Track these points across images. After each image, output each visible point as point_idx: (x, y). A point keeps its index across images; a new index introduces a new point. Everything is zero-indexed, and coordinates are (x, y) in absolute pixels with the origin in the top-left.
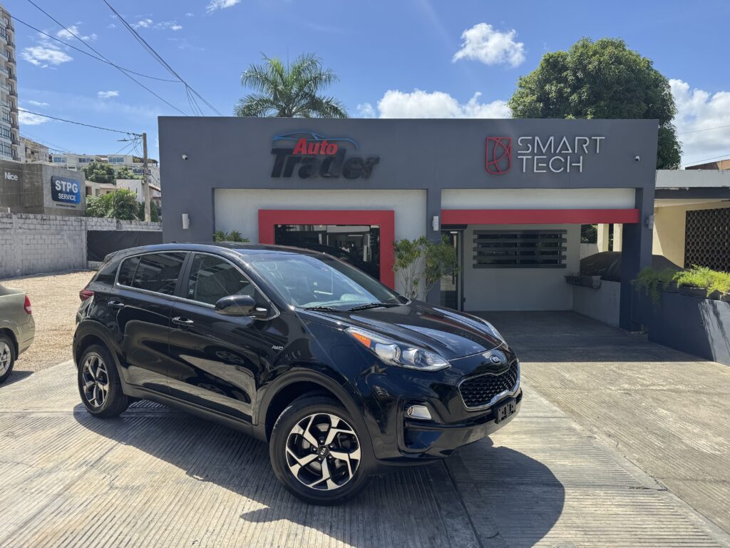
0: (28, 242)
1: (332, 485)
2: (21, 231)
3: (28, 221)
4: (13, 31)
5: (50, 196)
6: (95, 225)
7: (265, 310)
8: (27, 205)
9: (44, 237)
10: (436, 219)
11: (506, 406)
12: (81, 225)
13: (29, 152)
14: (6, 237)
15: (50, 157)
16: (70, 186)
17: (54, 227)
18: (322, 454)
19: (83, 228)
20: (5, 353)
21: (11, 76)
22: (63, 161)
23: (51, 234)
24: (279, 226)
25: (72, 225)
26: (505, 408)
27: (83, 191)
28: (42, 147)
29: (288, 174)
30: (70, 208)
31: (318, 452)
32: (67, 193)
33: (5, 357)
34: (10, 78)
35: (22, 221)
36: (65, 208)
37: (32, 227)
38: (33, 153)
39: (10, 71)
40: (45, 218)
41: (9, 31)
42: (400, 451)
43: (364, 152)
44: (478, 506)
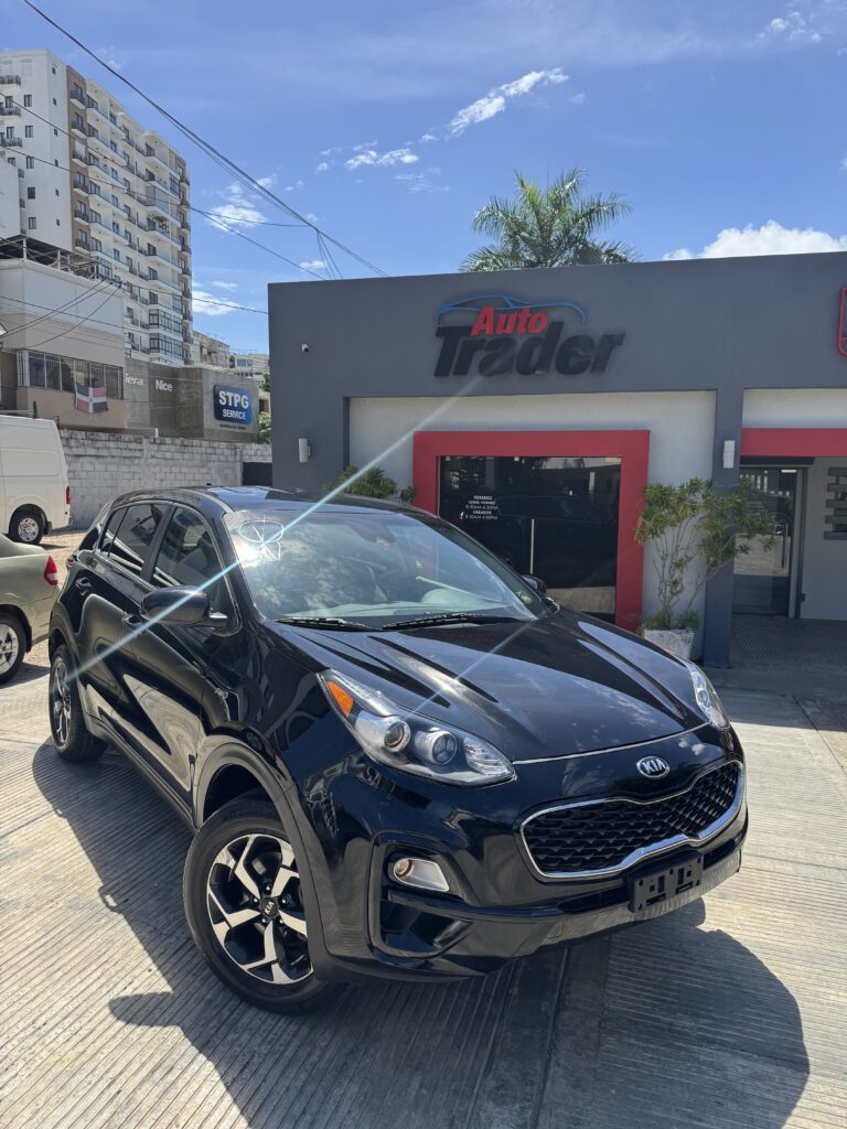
0: (163, 476)
1: (280, 976)
2: (154, 461)
3: (163, 448)
4: (188, 184)
5: (212, 413)
6: (255, 455)
7: (225, 617)
8: (184, 425)
9: (184, 470)
10: (730, 446)
11: (666, 873)
12: (235, 455)
13: (205, 351)
14: (134, 469)
15: (232, 360)
16: (238, 399)
17: (198, 457)
18: (267, 912)
19: (238, 458)
20: (9, 639)
21: (185, 248)
22: (249, 365)
23: (193, 466)
24: (448, 459)
25: (223, 454)
26: (662, 880)
27: (256, 405)
28: (221, 344)
29: (462, 370)
30: (238, 430)
31: (260, 907)
32: (233, 408)
33: (8, 646)
34: (183, 250)
35: (155, 447)
36: (229, 429)
37: (168, 455)
38: (209, 353)
39: (183, 240)
40: (186, 443)
41: (183, 184)
42: (371, 947)
43: (597, 327)
44: (576, 1085)
